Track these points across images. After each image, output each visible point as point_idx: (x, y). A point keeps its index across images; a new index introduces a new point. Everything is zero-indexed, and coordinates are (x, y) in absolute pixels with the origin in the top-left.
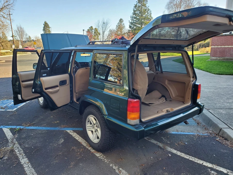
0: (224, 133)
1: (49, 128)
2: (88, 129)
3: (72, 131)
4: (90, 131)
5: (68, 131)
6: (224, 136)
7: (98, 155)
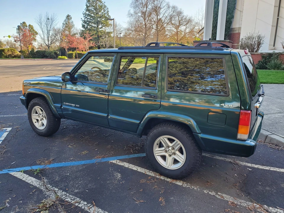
0: (272, 139)
1: (83, 162)
2: (157, 154)
3: (119, 161)
4: (160, 156)
5: (114, 162)
6: (272, 142)
7: (179, 183)
